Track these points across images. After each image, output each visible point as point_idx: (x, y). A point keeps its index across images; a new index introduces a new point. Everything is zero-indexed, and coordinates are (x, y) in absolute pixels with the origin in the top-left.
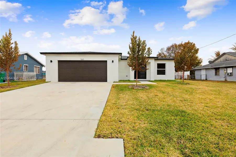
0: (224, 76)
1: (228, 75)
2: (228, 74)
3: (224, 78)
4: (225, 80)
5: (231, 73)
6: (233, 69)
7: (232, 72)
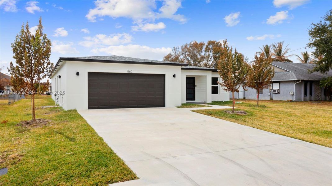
0: (269, 94)
1: (274, 93)
2: (274, 91)
3: (269, 96)
4: (271, 99)
5: (278, 90)
6: (281, 84)
7: (279, 88)
